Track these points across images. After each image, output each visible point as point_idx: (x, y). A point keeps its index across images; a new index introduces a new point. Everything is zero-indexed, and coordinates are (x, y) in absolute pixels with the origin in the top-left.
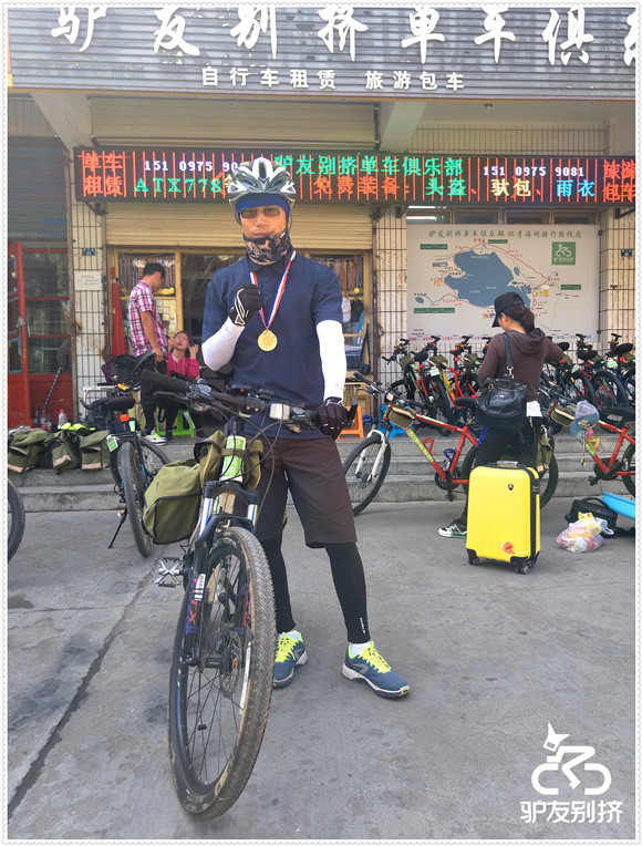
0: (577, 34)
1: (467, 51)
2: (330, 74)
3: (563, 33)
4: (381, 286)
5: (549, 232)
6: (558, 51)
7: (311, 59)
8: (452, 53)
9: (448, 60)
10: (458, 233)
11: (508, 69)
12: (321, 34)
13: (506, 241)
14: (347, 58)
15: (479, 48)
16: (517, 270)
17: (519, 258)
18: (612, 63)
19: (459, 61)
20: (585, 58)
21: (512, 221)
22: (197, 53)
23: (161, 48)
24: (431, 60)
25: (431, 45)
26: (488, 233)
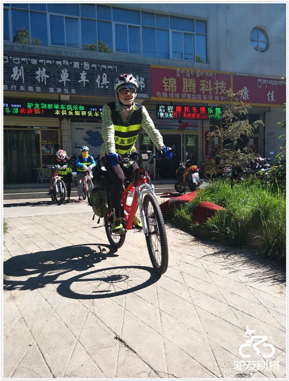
0: (105, 81)
1: (76, 84)
2: (39, 88)
3: (101, 81)
4: (63, 140)
6: (100, 85)
7: (34, 84)
8: (72, 84)
9: (72, 86)
10: (87, 125)
11: (87, 89)
12: (37, 78)
14: (44, 84)
15: (80, 83)
19: (74, 86)
20: (107, 87)
24: (67, 86)
25: (67, 82)
26: (96, 125)
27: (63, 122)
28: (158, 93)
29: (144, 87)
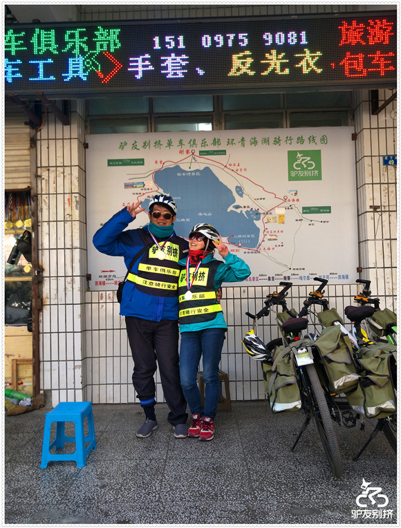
4: (44, 215)
5: (283, 139)
13: (224, 152)
16: (240, 190)
17: (243, 173)
21: (232, 126)
27: (45, 132)
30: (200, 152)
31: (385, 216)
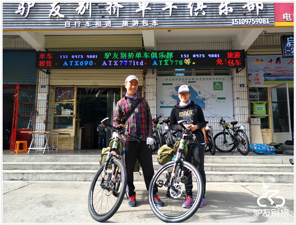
0: (201, 6)
1: (159, 12)
2: (110, 22)
3: (195, 5)
4: (147, 98)
5: (212, 78)
6: (194, 11)
7: (103, 17)
8: (154, 14)
9: (153, 16)
10: (176, 79)
11: (175, 18)
13: (195, 82)
14: (116, 17)
15: (164, 11)
16: (200, 92)
17: (200, 88)
18: (215, 15)
19: (157, 16)
20: (204, 13)
21: (197, 74)
22: (64, 17)
23: (51, 16)
24: (146, 16)
25: (146, 11)
26: (188, 79)
27: (147, 75)
28: (286, 16)
29: (261, 8)
30: (189, 82)
31: (241, 100)
